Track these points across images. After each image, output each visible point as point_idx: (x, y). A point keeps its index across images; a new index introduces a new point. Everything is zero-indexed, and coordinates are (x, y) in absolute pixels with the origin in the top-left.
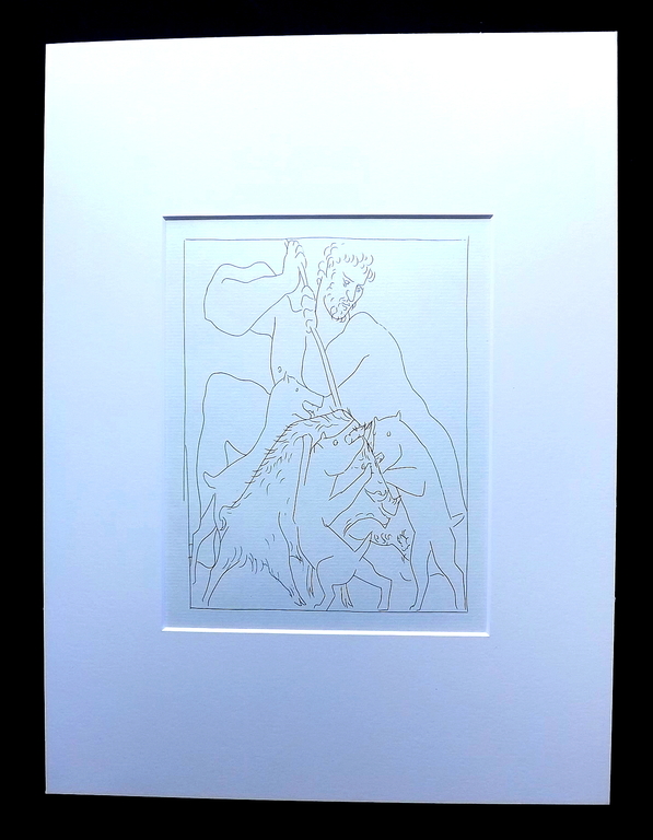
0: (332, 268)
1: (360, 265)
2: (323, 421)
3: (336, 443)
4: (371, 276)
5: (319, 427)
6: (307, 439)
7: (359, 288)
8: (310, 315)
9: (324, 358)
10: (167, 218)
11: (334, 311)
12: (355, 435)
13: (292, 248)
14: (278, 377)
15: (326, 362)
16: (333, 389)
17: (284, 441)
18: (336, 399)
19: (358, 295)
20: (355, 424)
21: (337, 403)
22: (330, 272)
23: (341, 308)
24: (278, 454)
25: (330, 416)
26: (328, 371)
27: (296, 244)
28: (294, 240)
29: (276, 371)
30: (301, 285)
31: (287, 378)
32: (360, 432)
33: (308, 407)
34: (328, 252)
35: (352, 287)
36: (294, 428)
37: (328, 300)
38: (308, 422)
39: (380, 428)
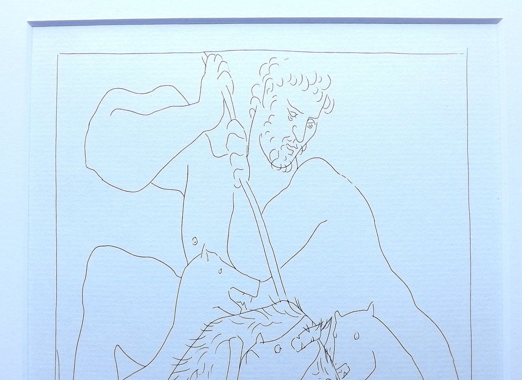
0: (271, 94)
1: (313, 89)
2: (259, 317)
3: (278, 350)
4: (327, 105)
5: (253, 326)
6: (236, 343)
7: (311, 122)
8: (240, 162)
9: (261, 224)
10: (35, 24)
11: (274, 155)
12: (306, 337)
13: (212, 65)
14: (192, 252)
15: (263, 230)
16: (274, 270)
17: (202, 347)
18: (279, 284)
19: (310, 132)
20: (306, 322)
21: (280, 290)
22: (268, 99)
23: (285, 152)
24: (192, 365)
25: (270, 310)
26: (266, 244)
27: (219, 59)
28: (216, 54)
29: (189, 243)
30: (227, 119)
31: (204, 253)
32: (315, 333)
33: (237, 296)
34: (265, 70)
35: (301, 121)
36: (216, 328)
37: (265, 140)
38: (237, 319)
39: (343, 327)
